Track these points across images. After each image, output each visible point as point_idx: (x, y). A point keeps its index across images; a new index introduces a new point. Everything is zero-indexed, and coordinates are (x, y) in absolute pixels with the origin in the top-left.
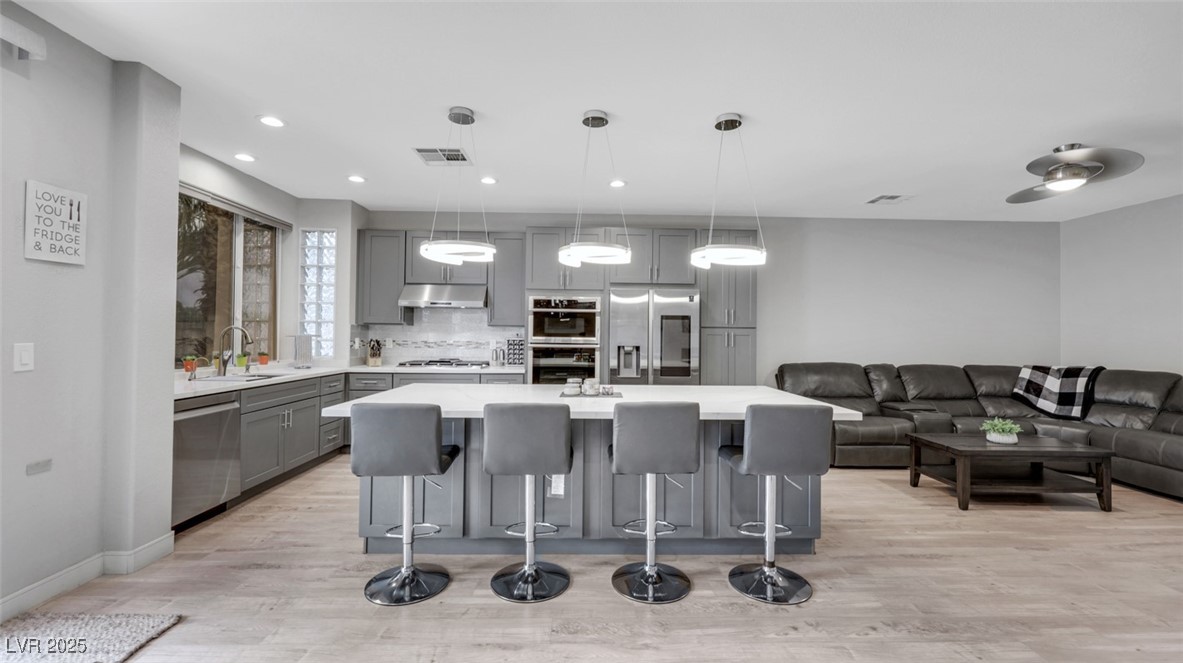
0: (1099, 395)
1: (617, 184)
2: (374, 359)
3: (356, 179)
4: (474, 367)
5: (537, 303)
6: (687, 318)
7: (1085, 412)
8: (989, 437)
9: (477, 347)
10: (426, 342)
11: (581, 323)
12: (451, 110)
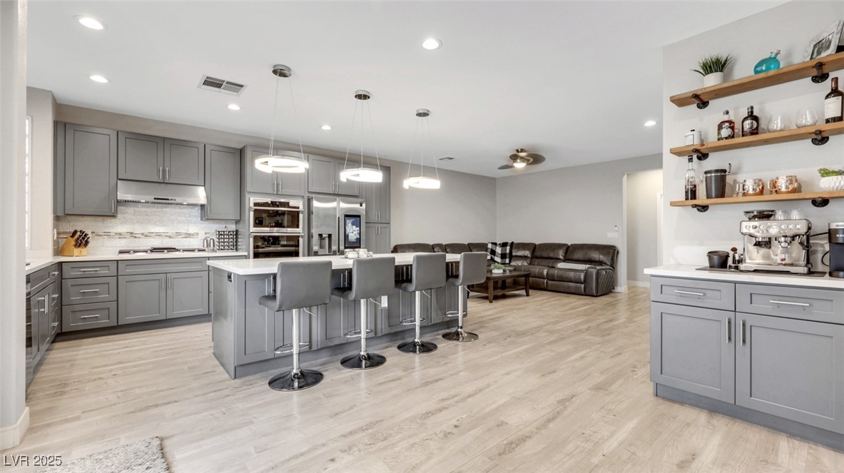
0: (514, 254)
1: (326, 128)
2: (79, 249)
3: (99, 79)
4: (185, 252)
5: (256, 204)
6: (359, 216)
7: (510, 261)
8: (493, 271)
9: (186, 237)
10: (131, 233)
11: (286, 219)
12: (274, 66)
